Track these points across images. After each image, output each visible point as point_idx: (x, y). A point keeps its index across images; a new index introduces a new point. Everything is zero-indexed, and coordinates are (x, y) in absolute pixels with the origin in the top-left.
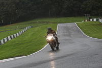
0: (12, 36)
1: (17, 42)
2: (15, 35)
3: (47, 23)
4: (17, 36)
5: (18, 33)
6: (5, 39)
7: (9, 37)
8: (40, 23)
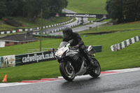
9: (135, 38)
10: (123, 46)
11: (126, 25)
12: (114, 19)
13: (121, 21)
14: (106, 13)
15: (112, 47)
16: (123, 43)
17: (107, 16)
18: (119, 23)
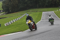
0: (16, 19)
1: (19, 23)
2: (17, 19)
3: (37, 11)
4: (19, 20)
5: (19, 18)
6: (12, 21)
7: (14, 20)
8: (32, 11)
9: (15, 20)
10: (10, 23)
11: (11, 14)
12: (6, 12)
13: (9, 13)
14: (2, 9)
15: (5, 24)
16: (10, 22)
17: (3, 11)
18: (8, 13)
